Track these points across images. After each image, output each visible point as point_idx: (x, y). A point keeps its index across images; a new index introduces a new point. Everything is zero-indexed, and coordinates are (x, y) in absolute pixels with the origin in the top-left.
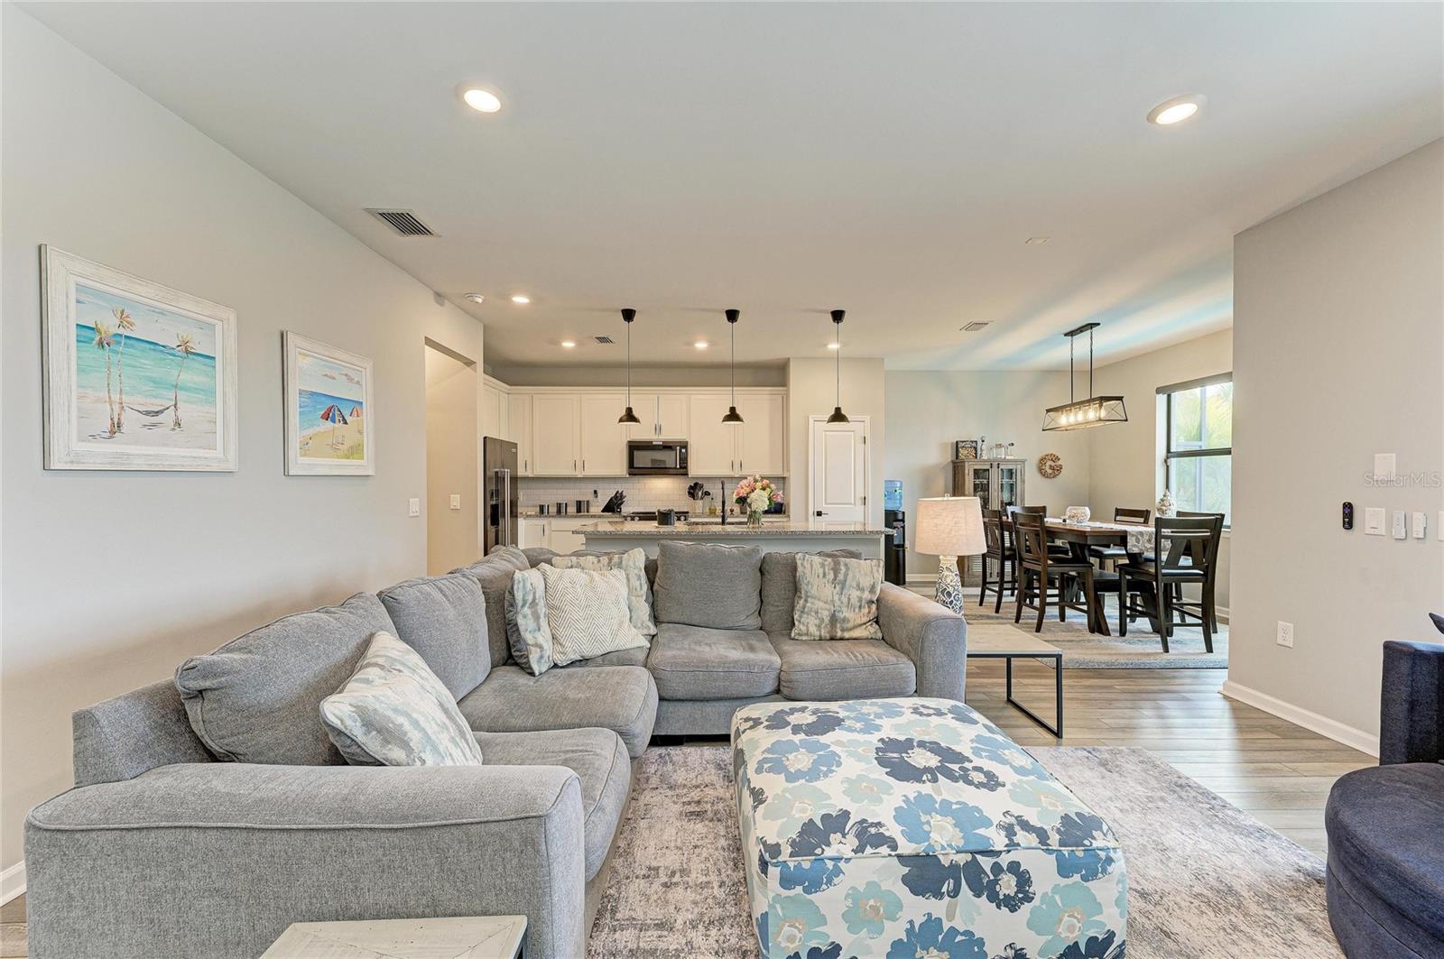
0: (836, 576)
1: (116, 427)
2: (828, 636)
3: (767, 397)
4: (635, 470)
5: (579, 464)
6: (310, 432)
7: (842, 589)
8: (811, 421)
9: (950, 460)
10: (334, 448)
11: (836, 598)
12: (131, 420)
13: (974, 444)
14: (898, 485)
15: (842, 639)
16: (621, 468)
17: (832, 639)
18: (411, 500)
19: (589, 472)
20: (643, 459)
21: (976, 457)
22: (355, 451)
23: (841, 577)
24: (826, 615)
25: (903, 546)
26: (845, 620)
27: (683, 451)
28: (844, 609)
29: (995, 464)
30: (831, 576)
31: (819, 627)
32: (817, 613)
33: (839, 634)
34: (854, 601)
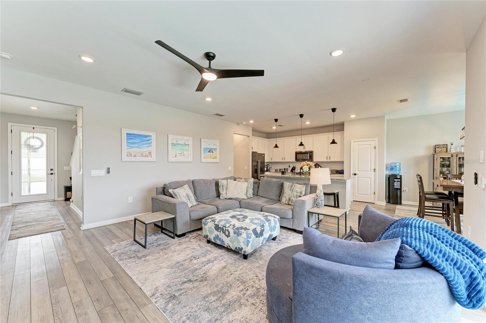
0: (291, 188)
1: (176, 156)
2: (287, 203)
3: (340, 135)
4: (297, 160)
5: (284, 158)
6: (205, 155)
7: (292, 192)
8: (352, 142)
9: (432, 153)
10: (210, 157)
11: (290, 194)
12: (178, 155)
13: (445, 146)
14: (398, 164)
15: (291, 205)
16: (293, 159)
17: (288, 204)
18: (229, 167)
19: (286, 160)
20: (299, 156)
21: (447, 152)
22: (215, 158)
23: (292, 189)
24: (288, 198)
25: (400, 189)
26: (292, 200)
27: (311, 154)
28: (292, 197)
29: (455, 155)
30: (290, 188)
31: (286, 201)
32: (286, 197)
33: (290, 203)
34: (295, 195)
